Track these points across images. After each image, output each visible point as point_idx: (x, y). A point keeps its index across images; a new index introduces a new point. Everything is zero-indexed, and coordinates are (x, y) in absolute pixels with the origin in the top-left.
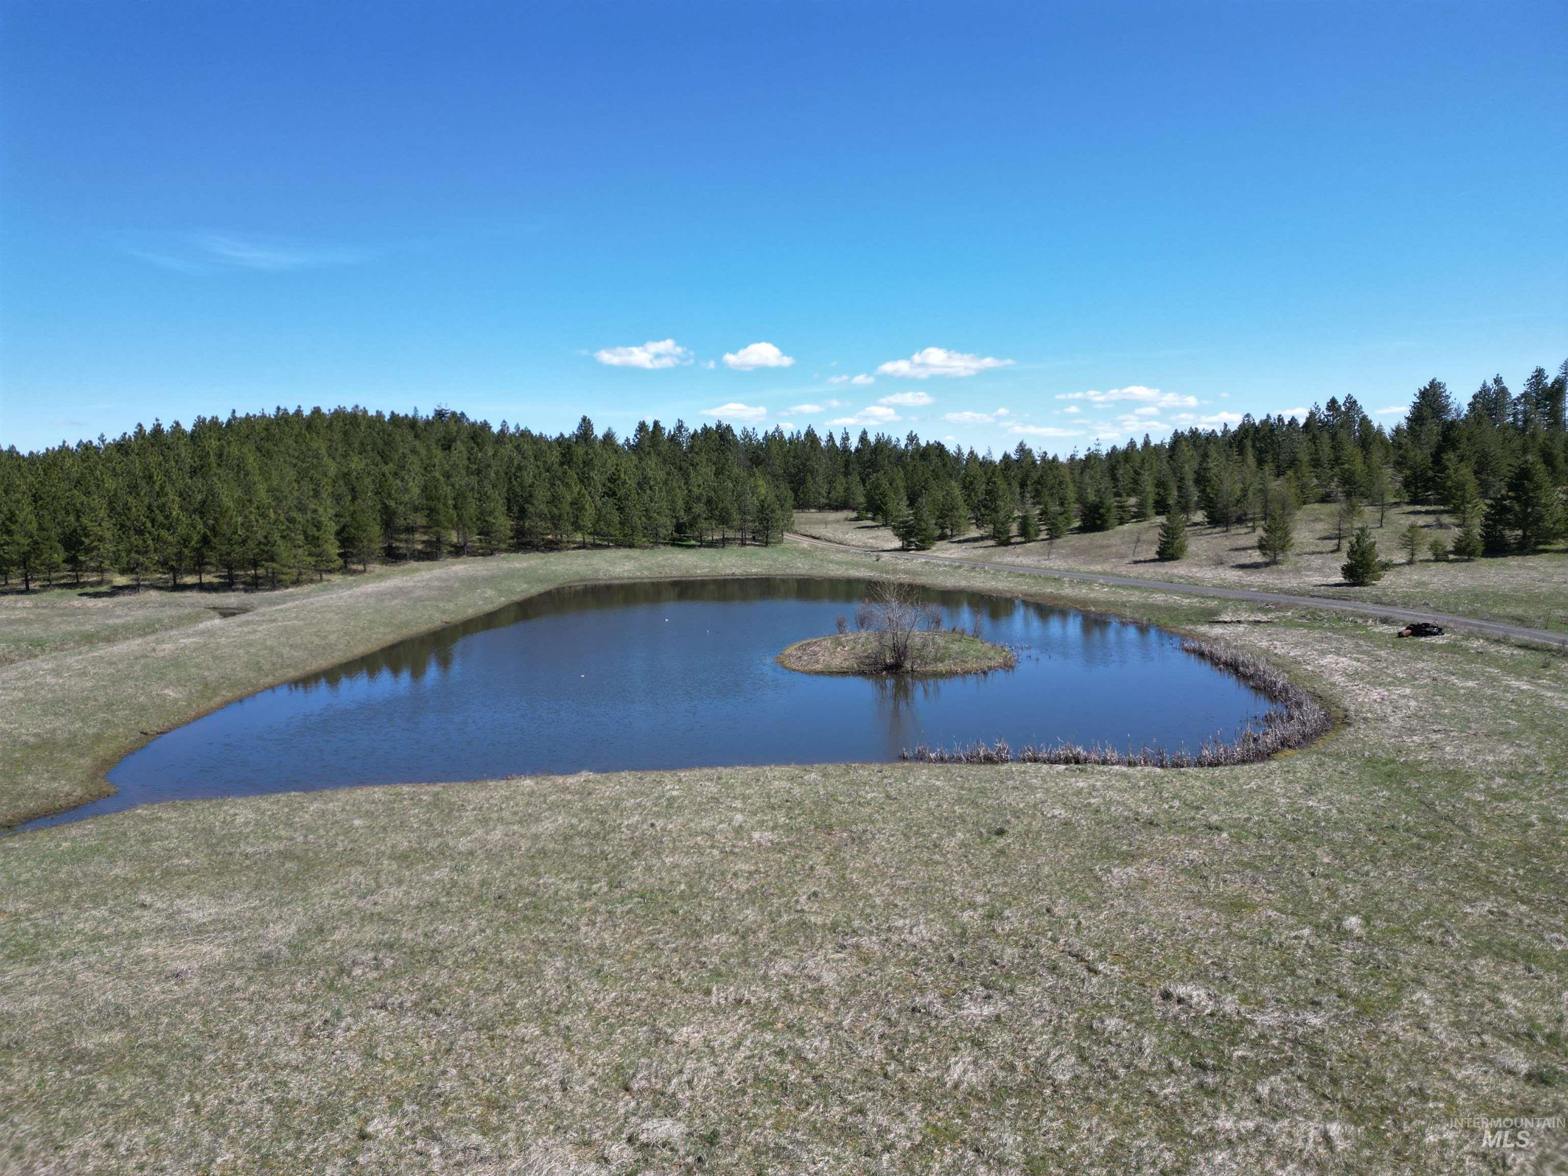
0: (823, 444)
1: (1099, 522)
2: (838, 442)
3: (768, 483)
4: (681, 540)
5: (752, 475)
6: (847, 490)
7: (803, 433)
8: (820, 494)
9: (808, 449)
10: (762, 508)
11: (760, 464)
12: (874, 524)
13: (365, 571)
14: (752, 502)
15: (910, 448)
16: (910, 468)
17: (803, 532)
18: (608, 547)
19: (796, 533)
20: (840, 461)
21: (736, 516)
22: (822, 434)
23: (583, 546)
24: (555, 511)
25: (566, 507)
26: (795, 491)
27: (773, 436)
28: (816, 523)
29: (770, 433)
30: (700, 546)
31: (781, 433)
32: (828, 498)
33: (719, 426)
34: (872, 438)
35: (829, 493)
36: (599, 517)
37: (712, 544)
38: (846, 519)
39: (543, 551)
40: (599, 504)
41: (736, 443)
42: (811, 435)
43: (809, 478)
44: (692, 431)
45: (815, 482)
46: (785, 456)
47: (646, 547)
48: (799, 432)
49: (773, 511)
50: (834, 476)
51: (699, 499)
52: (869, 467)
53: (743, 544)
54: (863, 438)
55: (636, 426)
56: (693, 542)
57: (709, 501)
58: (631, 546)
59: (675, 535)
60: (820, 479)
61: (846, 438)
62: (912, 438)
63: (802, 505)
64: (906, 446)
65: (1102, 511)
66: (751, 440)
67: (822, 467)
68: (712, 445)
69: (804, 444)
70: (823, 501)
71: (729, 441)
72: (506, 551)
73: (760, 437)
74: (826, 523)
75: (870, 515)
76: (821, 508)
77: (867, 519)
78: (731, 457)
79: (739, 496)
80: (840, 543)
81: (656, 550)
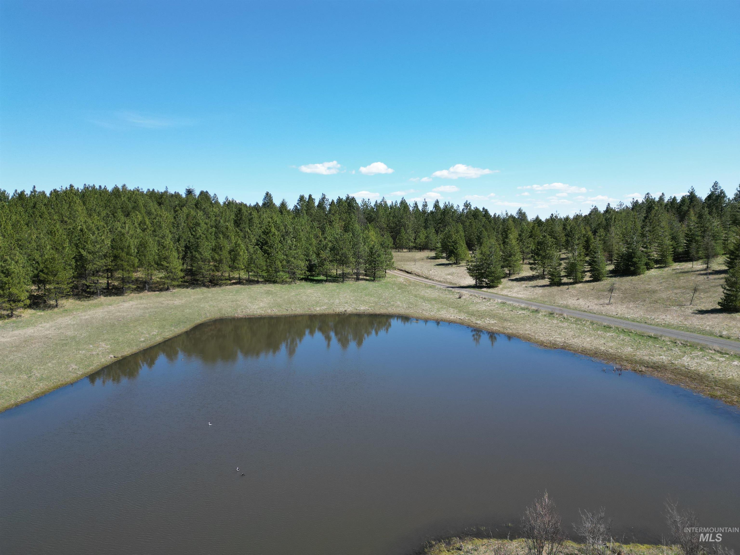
0: (411, 209)
1: (632, 268)
2: (420, 208)
3: (376, 233)
4: (313, 276)
5: (367, 228)
6: (427, 237)
7: (399, 202)
8: (409, 240)
9: (402, 211)
10: (371, 253)
11: (372, 221)
12: (448, 262)
13: (57, 306)
14: (364, 249)
15: (465, 211)
16: (467, 224)
17: (399, 268)
18: (258, 282)
19: (395, 269)
20: (422, 219)
21: (352, 259)
22: (410, 202)
23: (240, 282)
24: (217, 257)
25: (225, 254)
26: (394, 238)
27: (381, 204)
28: (407, 261)
29: (379, 202)
30: (326, 281)
31: (386, 202)
32: (415, 242)
33: (348, 198)
34: (442, 206)
35: (415, 239)
36: (251, 261)
37: (335, 279)
38: (428, 258)
39: (208, 287)
40: (252, 250)
41: (358, 208)
42: (404, 203)
43: (403, 229)
44: (330, 201)
45: (406, 232)
46: (388, 216)
47: (286, 282)
48: (396, 202)
49: (379, 256)
50: (418, 228)
51: (325, 247)
52: (440, 223)
53: (358, 279)
54: (436, 205)
55: (298, 197)
56: (322, 277)
57: (333, 249)
58: (275, 282)
59: (308, 273)
60: (410, 231)
61: (425, 205)
62: (467, 205)
63: (398, 247)
64: (463, 210)
65: (634, 260)
66: (367, 206)
67: (410, 223)
68: (343, 210)
69: (399, 209)
70: (411, 244)
71: (353, 208)
72: (179, 286)
73: (373, 204)
74: (415, 260)
75: (444, 255)
76: (410, 249)
77: (443, 258)
78: (353, 216)
79: (354, 245)
80: (427, 278)
81: (293, 285)
